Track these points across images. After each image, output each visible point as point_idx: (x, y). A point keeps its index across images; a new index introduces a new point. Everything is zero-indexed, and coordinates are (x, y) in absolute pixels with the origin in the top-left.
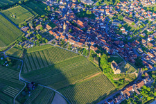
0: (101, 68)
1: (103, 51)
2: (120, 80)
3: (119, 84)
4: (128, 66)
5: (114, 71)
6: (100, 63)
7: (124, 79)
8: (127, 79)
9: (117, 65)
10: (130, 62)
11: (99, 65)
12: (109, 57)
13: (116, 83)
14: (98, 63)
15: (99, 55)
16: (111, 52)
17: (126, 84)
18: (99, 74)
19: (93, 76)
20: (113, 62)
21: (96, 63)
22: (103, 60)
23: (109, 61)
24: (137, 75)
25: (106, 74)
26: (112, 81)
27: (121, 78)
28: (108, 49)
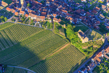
0: (68, 39)
2: (89, 48)
3: (89, 52)
4: (93, 33)
5: (82, 40)
6: (66, 34)
7: (92, 46)
8: (95, 46)
9: (83, 33)
10: (95, 29)
11: (66, 36)
13: (85, 51)
14: (64, 35)
15: (64, 26)
17: (95, 51)
18: (67, 45)
19: (62, 48)
21: (62, 34)
22: (69, 31)
23: (75, 30)
25: (74, 45)
26: (81, 50)
27: (89, 46)
28: (71, 19)
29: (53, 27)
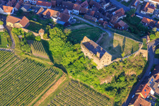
0: (60, 66)
1: (45, 22)
2: (117, 79)
3: (119, 91)
4: (118, 40)
5: (95, 61)
6: (50, 53)
7: (123, 74)
8: (129, 72)
11: (52, 60)
12: (68, 31)
13: (109, 89)
14: (46, 56)
15: (41, 35)
16: (64, 17)
17: (131, 84)
18: (60, 82)
19: (49, 93)
20: (86, 40)
24: (145, 54)
25: (78, 78)
26: (98, 89)
27: (115, 73)
28: (53, 13)
29: (10, 41)
